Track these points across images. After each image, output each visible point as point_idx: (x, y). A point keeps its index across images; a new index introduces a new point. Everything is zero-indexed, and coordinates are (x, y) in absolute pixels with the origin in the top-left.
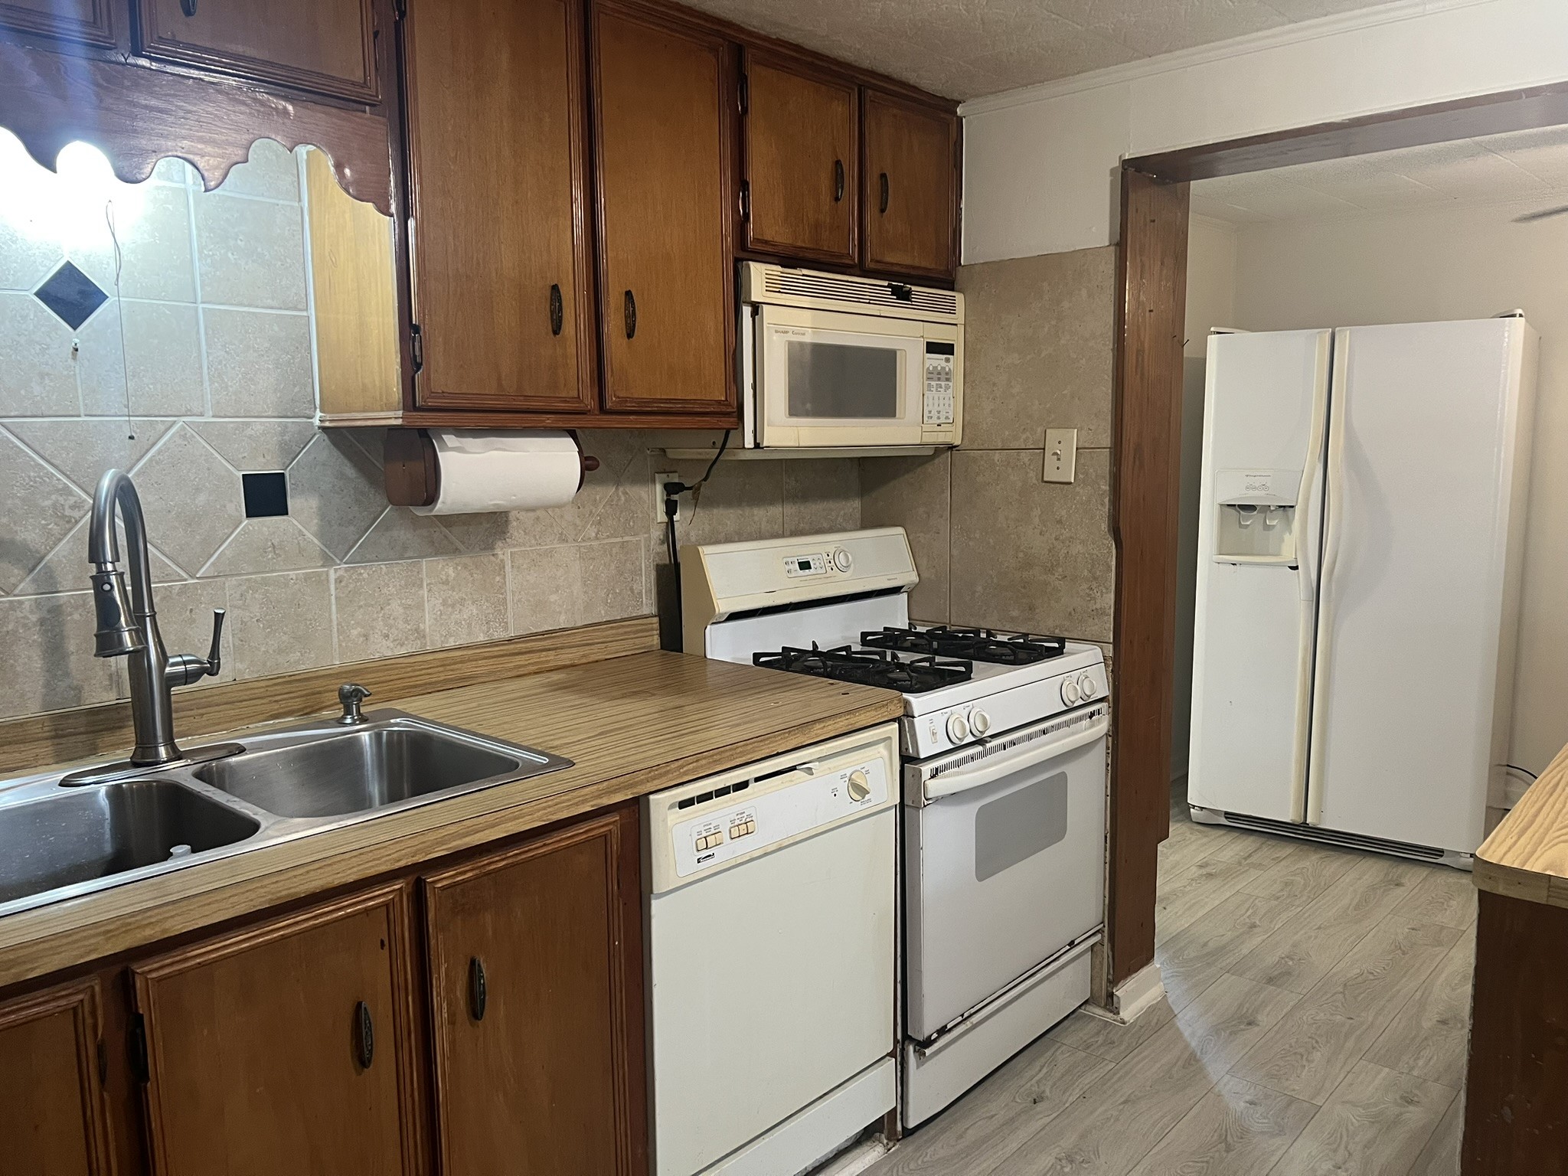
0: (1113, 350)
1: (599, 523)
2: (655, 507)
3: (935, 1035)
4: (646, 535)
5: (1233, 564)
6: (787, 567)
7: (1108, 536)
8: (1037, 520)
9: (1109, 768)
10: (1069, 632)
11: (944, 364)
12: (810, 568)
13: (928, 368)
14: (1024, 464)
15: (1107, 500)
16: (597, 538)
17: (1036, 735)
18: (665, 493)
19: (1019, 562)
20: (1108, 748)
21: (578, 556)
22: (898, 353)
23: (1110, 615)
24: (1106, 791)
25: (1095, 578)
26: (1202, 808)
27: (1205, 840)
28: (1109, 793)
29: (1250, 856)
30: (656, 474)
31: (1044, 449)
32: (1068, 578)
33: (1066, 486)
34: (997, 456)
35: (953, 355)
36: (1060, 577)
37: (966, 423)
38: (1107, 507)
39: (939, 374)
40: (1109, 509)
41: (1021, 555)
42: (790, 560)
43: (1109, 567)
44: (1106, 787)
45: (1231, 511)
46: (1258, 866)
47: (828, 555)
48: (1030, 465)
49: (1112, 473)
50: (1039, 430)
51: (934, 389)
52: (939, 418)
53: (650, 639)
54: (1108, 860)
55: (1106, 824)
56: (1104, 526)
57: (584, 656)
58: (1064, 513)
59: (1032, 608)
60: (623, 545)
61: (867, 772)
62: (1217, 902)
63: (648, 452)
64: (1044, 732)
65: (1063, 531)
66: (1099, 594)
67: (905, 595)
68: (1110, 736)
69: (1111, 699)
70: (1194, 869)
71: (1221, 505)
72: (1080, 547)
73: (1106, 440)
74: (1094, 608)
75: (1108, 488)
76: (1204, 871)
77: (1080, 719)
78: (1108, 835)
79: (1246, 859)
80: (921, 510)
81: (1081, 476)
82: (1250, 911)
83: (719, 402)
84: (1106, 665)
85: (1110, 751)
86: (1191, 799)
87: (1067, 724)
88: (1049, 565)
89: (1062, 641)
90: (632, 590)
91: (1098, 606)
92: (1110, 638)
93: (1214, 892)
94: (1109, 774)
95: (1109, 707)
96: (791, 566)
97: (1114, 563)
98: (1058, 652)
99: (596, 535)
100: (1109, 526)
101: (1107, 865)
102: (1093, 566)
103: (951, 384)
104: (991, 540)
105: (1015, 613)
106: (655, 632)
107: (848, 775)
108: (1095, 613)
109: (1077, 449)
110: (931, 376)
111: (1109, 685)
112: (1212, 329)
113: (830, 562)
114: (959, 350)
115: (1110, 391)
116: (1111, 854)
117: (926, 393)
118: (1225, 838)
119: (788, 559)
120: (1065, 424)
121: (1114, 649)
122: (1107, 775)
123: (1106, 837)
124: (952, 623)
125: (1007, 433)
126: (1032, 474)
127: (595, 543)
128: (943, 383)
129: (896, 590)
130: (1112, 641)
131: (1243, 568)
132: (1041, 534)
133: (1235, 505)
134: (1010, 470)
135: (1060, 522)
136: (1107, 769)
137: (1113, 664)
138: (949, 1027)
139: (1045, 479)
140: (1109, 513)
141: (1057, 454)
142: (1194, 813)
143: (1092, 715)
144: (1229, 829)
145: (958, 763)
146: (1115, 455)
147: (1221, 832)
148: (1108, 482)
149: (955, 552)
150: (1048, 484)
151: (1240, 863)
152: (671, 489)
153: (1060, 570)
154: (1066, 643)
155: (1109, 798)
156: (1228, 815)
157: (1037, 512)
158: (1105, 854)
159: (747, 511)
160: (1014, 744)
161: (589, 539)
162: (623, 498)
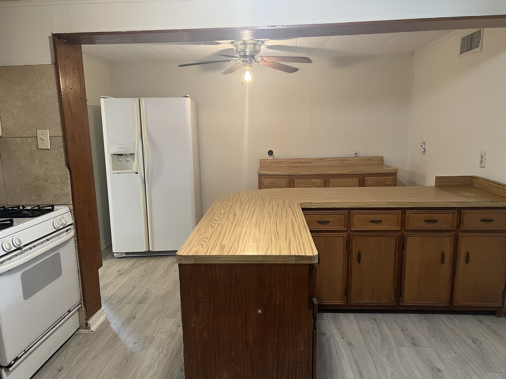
0: (58, 102)
3: (13, 362)
5: (118, 173)
7: (66, 167)
8: (38, 163)
9: (77, 247)
10: (56, 202)
14: (30, 142)
15: (63, 155)
17: (44, 241)
19: (33, 179)
20: (75, 241)
23: (70, 195)
24: (76, 256)
25: (63, 183)
26: (118, 253)
27: (119, 263)
28: (78, 256)
29: (134, 265)
31: (37, 137)
32: (53, 184)
33: (48, 150)
34: (18, 140)
36: (50, 183)
37: (3, 127)
38: (64, 157)
40: (65, 158)
41: (33, 176)
43: (68, 178)
44: (76, 254)
45: (115, 156)
46: (136, 267)
48: (32, 143)
49: (64, 146)
50: (34, 130)
54: (80, 279)
55: (78, 267)
56: (64, 164)
58: (48, 160)
59: (40, 195)
62: (123, 282)
64: (48, 240)
65: (49, 166)
66: (65, 188)
68: (75, 237)
69: (74, 224)
70: (116, 273)
71: (112, 154)
72: (56, 172)
73: (60, 133)
74: (64, 193)
75: (63, 150)
76: (119, 273)
77: (63, 233)
78: (79, 270)
79: (132, 266)
81: (53, 147)
82: (134, 282)
84: (71, 213)
85: (76, 242)
86: (114, 251)
87: (58, 235)
88: (45, 179)
89: (53, 206)
91: (65, 192)
92: (71, 203)
93: (122, 279)
94: (77, 250)
95: (74, 227)
97: (69, 177)
98: (52, 210)
100: (65, 164)
101: (80, 281)
102: (62, 178)
104: (20, 172)
105: (34, 198)
108: (64, 195)
109: (50, 137)
111: (73, 219)
112: (102, 96)
115: (59, 116)
116: (81, 276)
118: (125, 261)
120: (44, 128)
121: (73, 207)
122: (76, 250)
123: (78, 271)
124: (8, 205)
125: (21, 131)
126: (33, 146)
130: (72, 204)
131: (121, 174)
132: (40, 168)
133: (116, 154)
134: (24, 145)
135: (47, 163)
136: (76, 248)
137: (74, 212)
138: (19, 357)
139: (39, 148)
140: (65, 159)
141: (42, 139)
142: (115, 255)
143: (67, 230)
144: (127, 257)
145: (10, 259)
146: (64, 139)
147: (124, 259)
148: (63, 149)
149: (5, 177)
150: (40, 150)
151: (130, 268)
153: (50, 180)
155: (78, 258)
156: (126, 253)
157: (37, 160)
158: (79, 277)
160: (35, 247)
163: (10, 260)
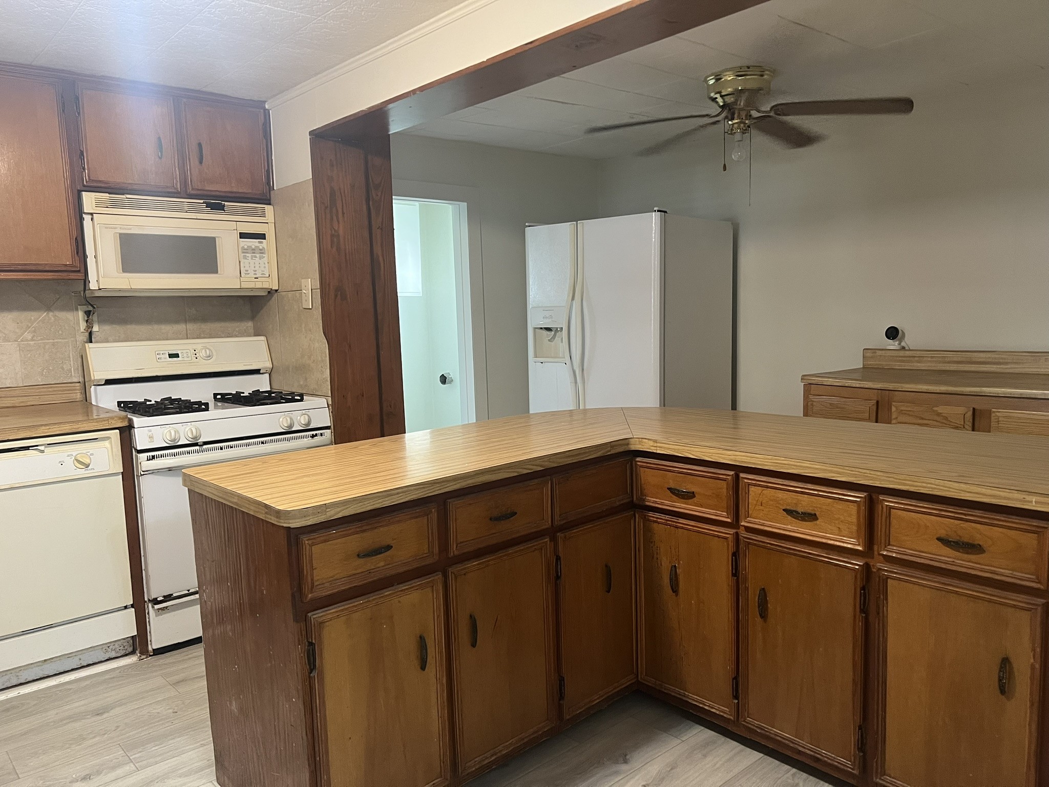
0: (316, 235)
1: (34, 332)
2: (78, 324)
3: (162, 598)
4: (73, 339)
5: (542, 363)
6: (158, 356)
7: (324, 338)
8: (304, 330)
11: (258, 244)
12: (179, 357)
13: (243, 247)
15: (321, 317)
16: (32, 340)
17: (256, 443)
18: (86, 316)
19: (301, 354)
21: (18, 349)
22: (217, 239)
23: (329, 381)
25: (323, 361)
30: (79, 306)
31: (301, 291)
32: (315, 362)
33: (310, 310)
34: (290, 294)
35: (265, 239)
36: (313, 361)
37: (279, 277)
38: (321, 321)
39: (253, 250)
40: (322, 323)
41: (301, 350)
42: (162, 352)
43: (326, 354)
47: (195, 351)
48: (298, 299)
50: (299, 280)
51: (250, 258)
52: (255, 274)
53: (75, 395)
58: (311, 325)
59: (306, 379)
60: (53, 344)
61: (92, 454)
63: (73, 294)
64: (263, 442)
65: (311, 335)
66: (325, 370)
67: (267, 375)
69: (332, 427)
72: (317, 344)
73: (319, 284)
74: (324, 378)
75: (321, 310)
77: (301, 438)
80: (271, 326)
81: (313, 304)
83: (66, 265)
84: (329, 410)
87: (287, 440)
88: (309, 355)
90: (63, 368)
92: (329, 394)
95: (331, 433)
96: (162, 356)
97: (328, 352)
98: (301, 400)
99: (32, 338)
100: (323, 332)
102: (322, 355)
103: (264, 255)
104: (292, 342)
105: (302, 383)
106: (78, 391)
107: (74, 455)
108: (324, 380)
109: (311, 290)
110: (245, 251)
111: (331, 420)
112: (527, 224)
113: (196, 354)
114: (271, 236)
115: (317, 257)
117: (242, 261)
119: (159, 352)
120: (307, 276)
121: (332, 399)
125: (291, 282)
126: (300, 305)
127: (32, 343)
128: (258, 255)
129: (257, 372)
132: (305, 337)
134: (294, 302)
135: (310, 330)
137: (332, 408)
138: (174, 595)
139: (304, 307)
141: (305, 293)
143: (313, 436)
148: (321, 308)
149: (282, 350)
150: (305, 310)
152: (88, 313)
153: (313, 357)
154: (304, 397)
157: (303, 326)
159: (156, 327)
160: (231, 447)
161: (27, 340)
162: (53, 319)
163: (175, 456)
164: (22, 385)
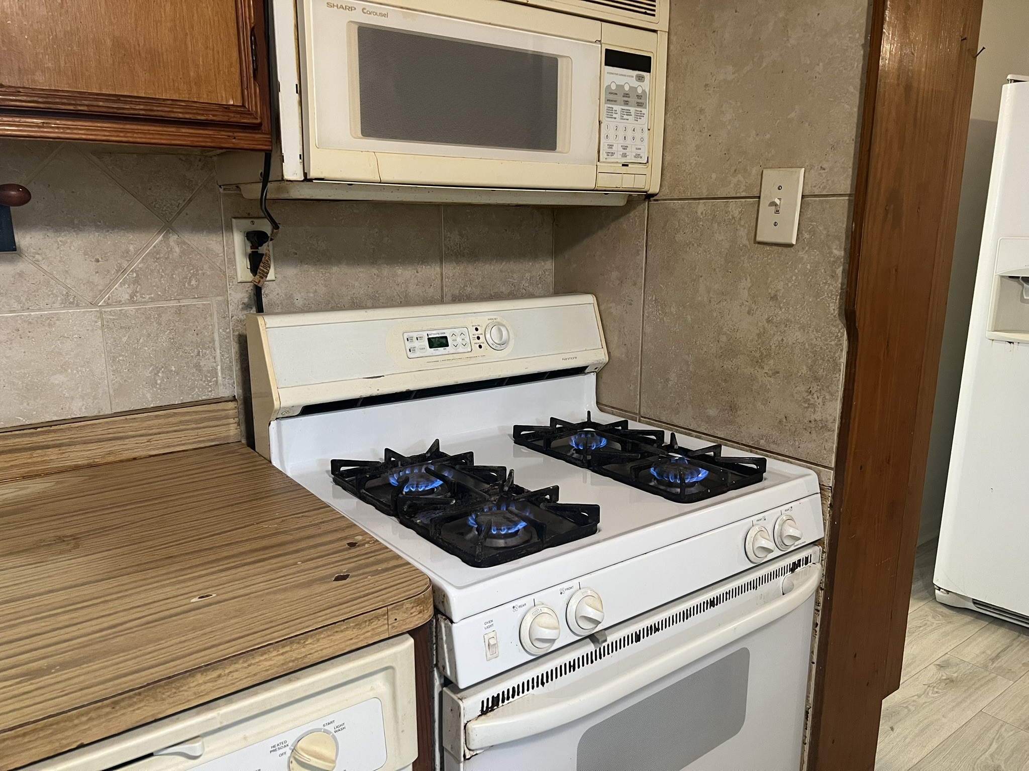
0: (864, 46)
1: (136, 281)
2: (232, 262)
4: (220, 298)
5: (1010, 343)
6: (409, 345)
7: (838, 322)
8: (745, 294)
9: (818, 629)
10: (778, 445)
11: (635, 83)
12: (447, 346)
13: (609, 87)
14: (733, 218)
15: (839, 271)
16: (132, 301)
17: (698, 609)
18: (249, 244)
19: (721, 348)
20: (817, 603)
21: (99, 323)
22: (559, 60)
23: (834, 431)
24: (811, 658)
25: (817, 379)
26: (948, 592)
27: (949, 628)
28: (815, 660)
29: (998, 656)
30: (233, 220)
31: (759, 197)
32: (781, 375)
33: (786, 250)
34: (701, 208)
35: (649, 71)
36: (770, 372)
37: (666, 163)
38: (840, 280)
39: (626, 95)
40: (842, 284)
41: (724, 339)
42: (415, 335)
43: (837, 365)
44: (812, 652)
45: (1014, 283)
46: (1006, 672)
47: (477, 329)
48: (740, 219)
49: (850, 233)
50: (755, 171)
51: (618, 116)
52: (624, 155)
53: (223, 429)
54: (807, 741)
55: (808, 697)
56: (833, 306)
57: (110, 453)
58: (780, 286)
59: (733, 408)
60: (179, 311)
61: (340, 728)
62: (956, 726)
63: (221, 190)
64: (712, 603)
65: (778, 310)
66: (820, 400)
67: (593, 377)
68: (822, 589)
69: (826, 540)
70: (933, 669)
71: (1002, 277)
72: (798, 334)
73: (844, 183)
74: (812, 419)
75: (842, 253)
76: (944, 674)
77: (776, 574)
78: (810, 711)
79: (993, 660)
80: (615, 274)
81: (806, 236)
82: (995, 746)
84: (823, 497)
85: (820, 608)
86: (938, 578)
87: (753, 585)
88: (758, 355)
89: (762, 462)
90: (198, 367)
91: (817, 416)
92: (830, 462)
93: (953, 709)
94: (817, 637)
95: (823, 552)
96: (416, 344)
97: (843, 360)
98: (758, 477)
99: (132, 297)
100: (840, 308)
101: (807, 747)
102: (814, 362)
103: (644, 111)
104: (689, 317)
105: (712, 412)
106: (232, 421)
107: (290, 742)
108: (813, 425)
109: (803, 197)
110: (612, 97)
111: (824, 524)
112: (1009, 77)
113: (478, 338)
114: (659, 65)
115: (856, 109)
116: (812, 734)
117: (605, 121)
118: (970, 627)
119: (411, 334)
120: (788, 162)
121: (836, 478)
122: (814, 636)
123: (807, 713)
124: (642, 414)
125: (714, 176)
126: (742, 232)
127: (131, 309)
128: (632, 110)
129: (579, 371)
130: (833, 466)
131: (1020, 347)
132: (749, 313)
133: (1019, 277)
134: (715, 225)
135: (774, 298)
136: (814, 630)
137: (833, 497)
139: (759, 239)
140: (842, 289)
141: (776, 205)
142: (938, 594)
143: (795, 566)
145: (541, 681)
146: (856, 205)
147: (968, 618)
148: (843, 246)
149: (648, 329)
150: (761, 246)
151: (986, 667)
152: (256, 239)
153: (771, 362)
154: (768, 466)
155: (814, 666)
156: (975, 602)
157: (746, 283)
158: (804, 732)
159: (386, 270)
160: (657, 630)
161: (119, 303)
162: (177, 250)
163: (543, 684)
164: (108, 412)
